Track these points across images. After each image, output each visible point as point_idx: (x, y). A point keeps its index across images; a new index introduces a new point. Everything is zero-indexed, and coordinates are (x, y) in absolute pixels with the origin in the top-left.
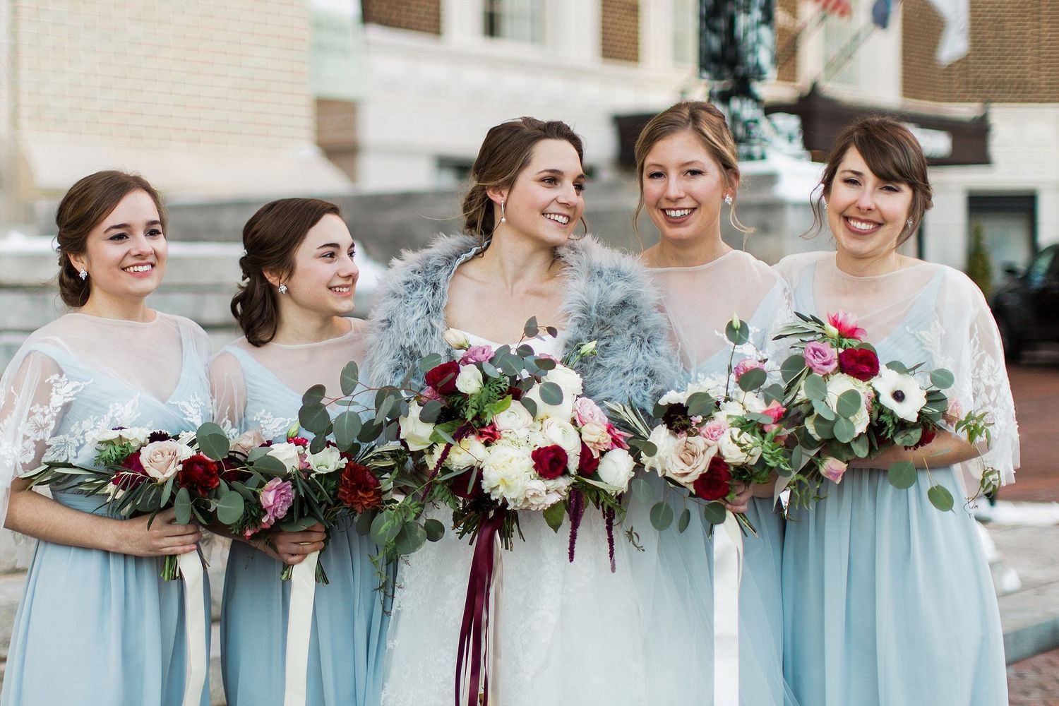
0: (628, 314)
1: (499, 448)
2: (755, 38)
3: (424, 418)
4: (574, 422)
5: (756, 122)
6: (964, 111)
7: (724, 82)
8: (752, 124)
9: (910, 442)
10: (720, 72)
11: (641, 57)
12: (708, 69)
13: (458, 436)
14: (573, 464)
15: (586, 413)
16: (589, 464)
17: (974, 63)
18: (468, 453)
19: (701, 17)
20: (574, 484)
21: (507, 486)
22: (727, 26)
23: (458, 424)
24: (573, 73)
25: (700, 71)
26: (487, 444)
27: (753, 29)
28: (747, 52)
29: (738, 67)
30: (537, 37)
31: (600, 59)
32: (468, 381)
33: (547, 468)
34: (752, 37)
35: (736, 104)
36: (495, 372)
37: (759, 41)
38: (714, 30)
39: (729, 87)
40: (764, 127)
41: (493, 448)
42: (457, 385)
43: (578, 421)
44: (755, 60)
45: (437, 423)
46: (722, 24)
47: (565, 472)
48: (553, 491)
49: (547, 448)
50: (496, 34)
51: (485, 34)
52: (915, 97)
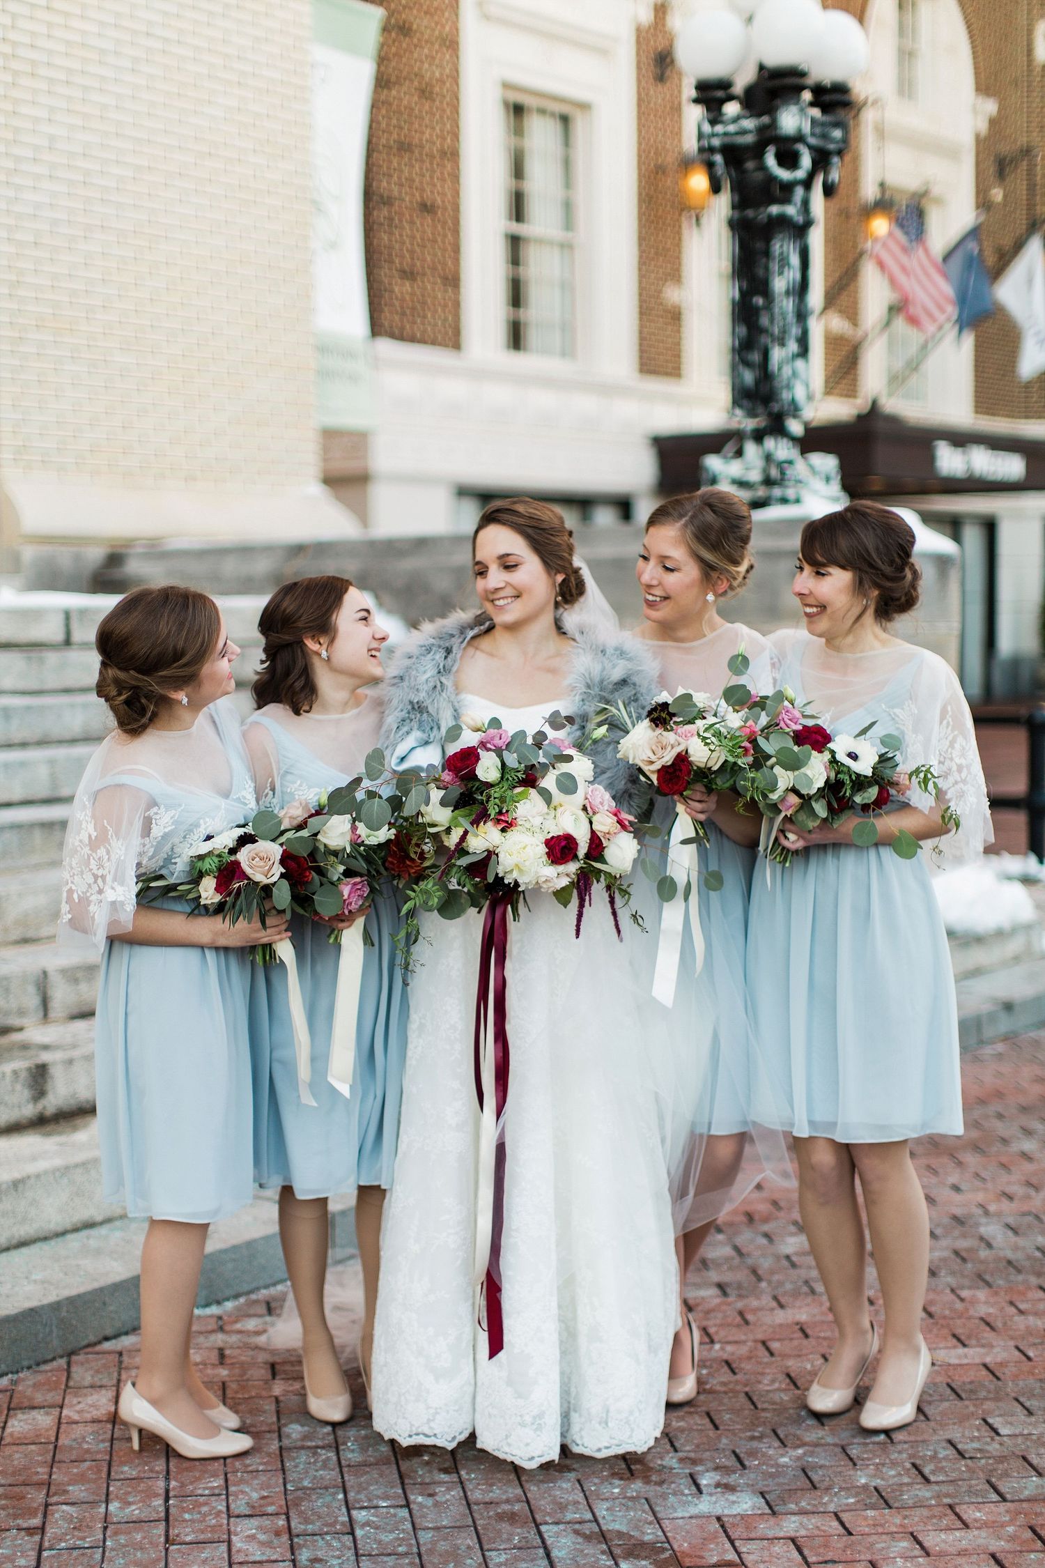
0: (628, 692)
1: (513, 835)
2: (790, 372)
3: (443, 803)
4: (585, 809)
5: (790, 462)
7: (757, 420)
8: (786, 465)
9: (869, 798)
10: (753, 409)
11: (683, 372)
12: (741, 406)
13: (475, 823)
14: (582, 850)
15: (596, 802)
16: (597, 847)
18: (484, 838)
19: (733, 349)
20: (581, 868)
21: (520, 870)
22: (761, 358)
23: (476, 809)
24: (607, 390)
25: (733, 407)
26: (503, 830)
27: (788, 363)
28: (782, 388)
29: (771, 404)
30: (567, 351)
31: (637, 374)
32: (487, 769)
33: (559, 855)
34: (787, 371)
35: (770, 443)
36: (512, 760)
37: (794, 375)
38: (747, 364)
39: (763, 425)
40: (800, 468)
41: (509, 834)
42: (477, 772)
43: (589, 809)
44: (790, 397)
45: (456, 808)
46: (755, 357)
47: (575, 857)
48: (561, 875)
49: (559, 836)
50: (522, 346)
51: (509, 347)
52: (988, 414)
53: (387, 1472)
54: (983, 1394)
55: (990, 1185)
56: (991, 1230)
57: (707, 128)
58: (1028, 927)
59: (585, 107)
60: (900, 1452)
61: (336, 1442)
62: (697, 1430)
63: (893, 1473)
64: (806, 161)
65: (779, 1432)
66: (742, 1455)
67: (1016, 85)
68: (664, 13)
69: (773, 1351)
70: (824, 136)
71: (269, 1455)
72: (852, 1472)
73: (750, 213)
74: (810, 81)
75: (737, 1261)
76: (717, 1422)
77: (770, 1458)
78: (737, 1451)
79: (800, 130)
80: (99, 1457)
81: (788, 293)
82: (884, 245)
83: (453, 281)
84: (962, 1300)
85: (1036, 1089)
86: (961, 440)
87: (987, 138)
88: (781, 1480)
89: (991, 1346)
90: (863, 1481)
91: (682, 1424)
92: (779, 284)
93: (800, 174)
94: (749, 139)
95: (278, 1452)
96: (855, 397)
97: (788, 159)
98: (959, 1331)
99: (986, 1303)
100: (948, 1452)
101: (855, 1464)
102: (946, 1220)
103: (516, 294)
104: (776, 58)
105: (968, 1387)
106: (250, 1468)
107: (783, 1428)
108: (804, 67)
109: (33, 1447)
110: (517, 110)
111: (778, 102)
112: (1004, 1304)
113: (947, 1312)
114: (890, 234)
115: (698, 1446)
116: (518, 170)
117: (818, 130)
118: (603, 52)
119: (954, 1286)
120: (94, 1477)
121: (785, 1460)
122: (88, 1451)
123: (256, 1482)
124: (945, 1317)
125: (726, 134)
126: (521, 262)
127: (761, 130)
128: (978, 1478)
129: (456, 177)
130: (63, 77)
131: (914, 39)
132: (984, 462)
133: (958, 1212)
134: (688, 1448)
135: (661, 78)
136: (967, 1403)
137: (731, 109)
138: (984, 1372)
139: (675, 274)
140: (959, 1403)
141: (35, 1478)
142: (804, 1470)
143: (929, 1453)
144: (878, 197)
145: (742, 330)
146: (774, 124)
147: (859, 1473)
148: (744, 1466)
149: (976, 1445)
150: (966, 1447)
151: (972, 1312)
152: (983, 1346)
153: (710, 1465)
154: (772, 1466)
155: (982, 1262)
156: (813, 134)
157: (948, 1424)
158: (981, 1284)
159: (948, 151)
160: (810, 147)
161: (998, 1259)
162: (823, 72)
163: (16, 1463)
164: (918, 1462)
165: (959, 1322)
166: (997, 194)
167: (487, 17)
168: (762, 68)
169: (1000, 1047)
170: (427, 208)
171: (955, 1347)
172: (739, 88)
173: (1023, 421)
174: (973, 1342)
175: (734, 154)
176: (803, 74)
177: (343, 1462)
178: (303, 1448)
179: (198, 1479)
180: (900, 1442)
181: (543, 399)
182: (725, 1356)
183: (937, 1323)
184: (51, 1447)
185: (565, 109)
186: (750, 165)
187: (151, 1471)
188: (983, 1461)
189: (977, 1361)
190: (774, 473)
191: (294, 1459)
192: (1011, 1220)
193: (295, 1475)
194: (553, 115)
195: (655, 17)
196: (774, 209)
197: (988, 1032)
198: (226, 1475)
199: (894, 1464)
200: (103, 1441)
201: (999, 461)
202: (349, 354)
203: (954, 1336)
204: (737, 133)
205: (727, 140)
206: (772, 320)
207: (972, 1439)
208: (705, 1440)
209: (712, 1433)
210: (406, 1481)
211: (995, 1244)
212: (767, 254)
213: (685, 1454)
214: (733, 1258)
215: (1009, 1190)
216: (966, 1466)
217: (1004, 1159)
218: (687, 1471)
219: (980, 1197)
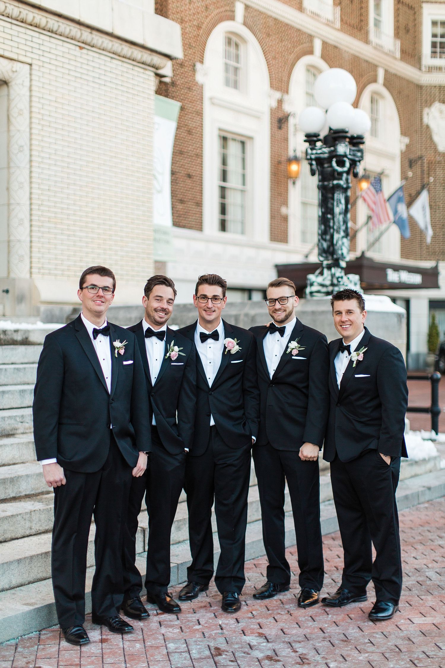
5: (342, 278)
6: (428, 264)
7: (329, 261)
10: (327, 257)
11: (289, 241)
12: (322, 255)
17: (431, 247)
19: (320, 234)
22: (331, 238)
27: (340, 240)
28: (338, 249)
29: (334, 255)
30: (243, 232)
31: (270, 242)
34: (340, 243)
35: (333, 270)
37: (343, 244)
38: (325, 240)
39: (331, 263)
40: (345, 280)
44: (341, 253)
46: (328, 237)
50: (226, 230)
51: (219, 230)
52: (406, 258)
53: (210, 661)
54: (434, 634)
55: (428, 557)
56: (430, 573)
57: (309, 151)
58: (435, 458)
59: (251, 138)
60: (405, 655)
61: (189, 650)
62: (326, 647)
63: (403, 663)
64: (348, 164)
65: (358, 648)
66: (344, 656)
67: (416, 132)
68: (281, 104)
69: (352, 618)
70: (354, 155)
71: (164, 655)
72: (387, 663)
73: (326, 183)
74: (349, 135)
75: (334, 584)
76: (334, 644)
77: (356, 657)
78: (343, 655)
79: (345, 153)
80: (98, 655)
81: (340, 214)
82: (366, 193)
83: (199, 204)
84: (422, 600)
85: (442, 521)
86: (397, 268)
87: (405, 152)
88: (360, 665)
89: (436, 617)
90: (392, 666)
91: (320, 644)
92: (337, 210)
93: (345, 169)
94: (326, 156)
95: (167, 654)
96: (355, 251)
97: (341, 163)
98: (422, 611)
99: (431, 601)
100: (423, 656)
101: (388, 660)
102: (413, 570)
103: (223, 210)
104: (336, 126)
105: (428, 632)
106: (157, 660)
107: (359, 646)
108: (347, 130)
109: (72, 651)
110: (225, 139)
111: (337, 142)
112: (439, 601)
113: (417, 604)
114: (369, 189)
115: (327, 653)
116: (224, 162)
117: (351, 153)
118: (258, 118)
119: (419, 594)
120: (97, 662)
121: (361, 658)
122: (93, 653)
123: (160, 665)
124: (416, 606)
125: (316, 154)
126: (226, 197)
127: (330, 152)
128: (435, 665)
129: (201, 165)
130: (61, 127)
131: (377, 115)
132: (406, 277)
133: (417, 567)
134: (324, 653)
135: (280, 128)
136: (428, 638)
137: (319, 144)
138: (434, 626)
139: (285, 203)
140: (425, 638)
141: (74, 663)
142: (369, 662)
143: (416, 656)
144: (364, 174)
145: (323, 227)
146: (335, 150)
147: (390, 663)
148: (346, 660)
149: (433, 653)
150: (429, 654)
151: (426, 604)
152: (432, 617)
153: (333, 660)
154: (356, 660)
155: (428, 586)
156: (350, 154)
157: (422, 645)
158: (429, 594)
159: (390, 157)
160: (349, 159)
161: (434, 585)
162: (354, 131)
163: (66, 657)
164: (412, 659)
165: (422, 608)
166: (410, 174)
167: (213, 104)
168: (330, 129)
169: (426, 505)
170: (189, 176)
171: (421, 617)
172: (321, 137)
173: (420, 261)
174: (428, 615)
175: (320, 161)
176: (347, 132)
177: (192, 658)
178: (176, 652)
179: (137, 663)
180: (404, 652)
181: (233, 250)
182: (334, 620)
183: (413, 608)
184: (79, 651)
185: (243, 139)
186: (326, 165)
187: (119, 660)
188: (437, 659)
189: (431, 622)
190: (335, 281)
191: (173, 656)
192: (437, 570)
193: (174, 662)
194: (238, 141)
195: (278, 105)
196: (335, 182)
197: (422, 499)
198: (148, 662)
199: (403, 660)
200: (98, 649)
201: (411, 277)
202: (165, 233)
203: (421, 613)
204: (321, 153)
205: (317, 156)
206: (334, 223)
207: (432, 651)
208: (330, 650)
209: (332, 648)
210: (218, 665)
211: (432, 579)
212: (333, 199)
213: (323, 656)
214: (332, 583)
215: (435, 559)
216: (431, 661)
217: (432, 548)
218: (325, 662)
219: (425, 561)
